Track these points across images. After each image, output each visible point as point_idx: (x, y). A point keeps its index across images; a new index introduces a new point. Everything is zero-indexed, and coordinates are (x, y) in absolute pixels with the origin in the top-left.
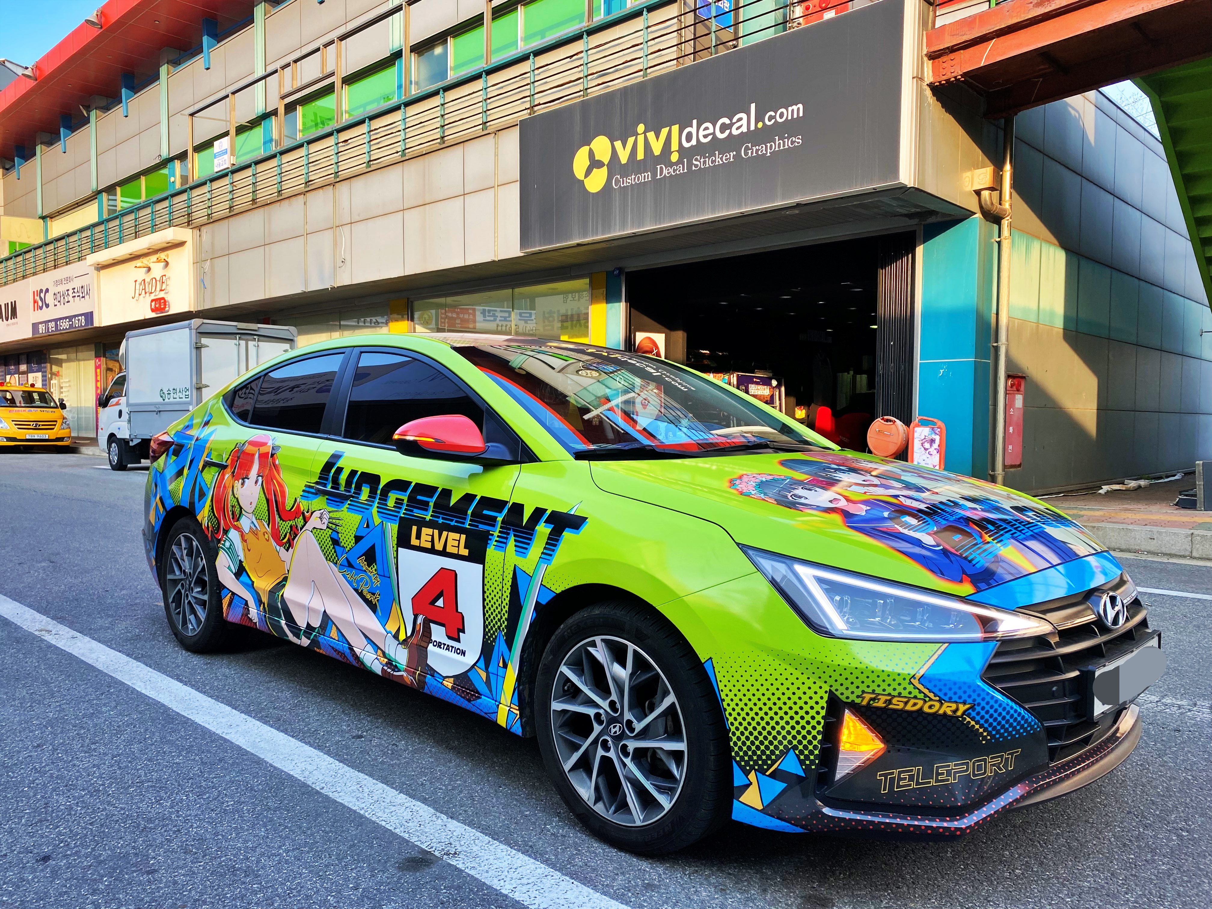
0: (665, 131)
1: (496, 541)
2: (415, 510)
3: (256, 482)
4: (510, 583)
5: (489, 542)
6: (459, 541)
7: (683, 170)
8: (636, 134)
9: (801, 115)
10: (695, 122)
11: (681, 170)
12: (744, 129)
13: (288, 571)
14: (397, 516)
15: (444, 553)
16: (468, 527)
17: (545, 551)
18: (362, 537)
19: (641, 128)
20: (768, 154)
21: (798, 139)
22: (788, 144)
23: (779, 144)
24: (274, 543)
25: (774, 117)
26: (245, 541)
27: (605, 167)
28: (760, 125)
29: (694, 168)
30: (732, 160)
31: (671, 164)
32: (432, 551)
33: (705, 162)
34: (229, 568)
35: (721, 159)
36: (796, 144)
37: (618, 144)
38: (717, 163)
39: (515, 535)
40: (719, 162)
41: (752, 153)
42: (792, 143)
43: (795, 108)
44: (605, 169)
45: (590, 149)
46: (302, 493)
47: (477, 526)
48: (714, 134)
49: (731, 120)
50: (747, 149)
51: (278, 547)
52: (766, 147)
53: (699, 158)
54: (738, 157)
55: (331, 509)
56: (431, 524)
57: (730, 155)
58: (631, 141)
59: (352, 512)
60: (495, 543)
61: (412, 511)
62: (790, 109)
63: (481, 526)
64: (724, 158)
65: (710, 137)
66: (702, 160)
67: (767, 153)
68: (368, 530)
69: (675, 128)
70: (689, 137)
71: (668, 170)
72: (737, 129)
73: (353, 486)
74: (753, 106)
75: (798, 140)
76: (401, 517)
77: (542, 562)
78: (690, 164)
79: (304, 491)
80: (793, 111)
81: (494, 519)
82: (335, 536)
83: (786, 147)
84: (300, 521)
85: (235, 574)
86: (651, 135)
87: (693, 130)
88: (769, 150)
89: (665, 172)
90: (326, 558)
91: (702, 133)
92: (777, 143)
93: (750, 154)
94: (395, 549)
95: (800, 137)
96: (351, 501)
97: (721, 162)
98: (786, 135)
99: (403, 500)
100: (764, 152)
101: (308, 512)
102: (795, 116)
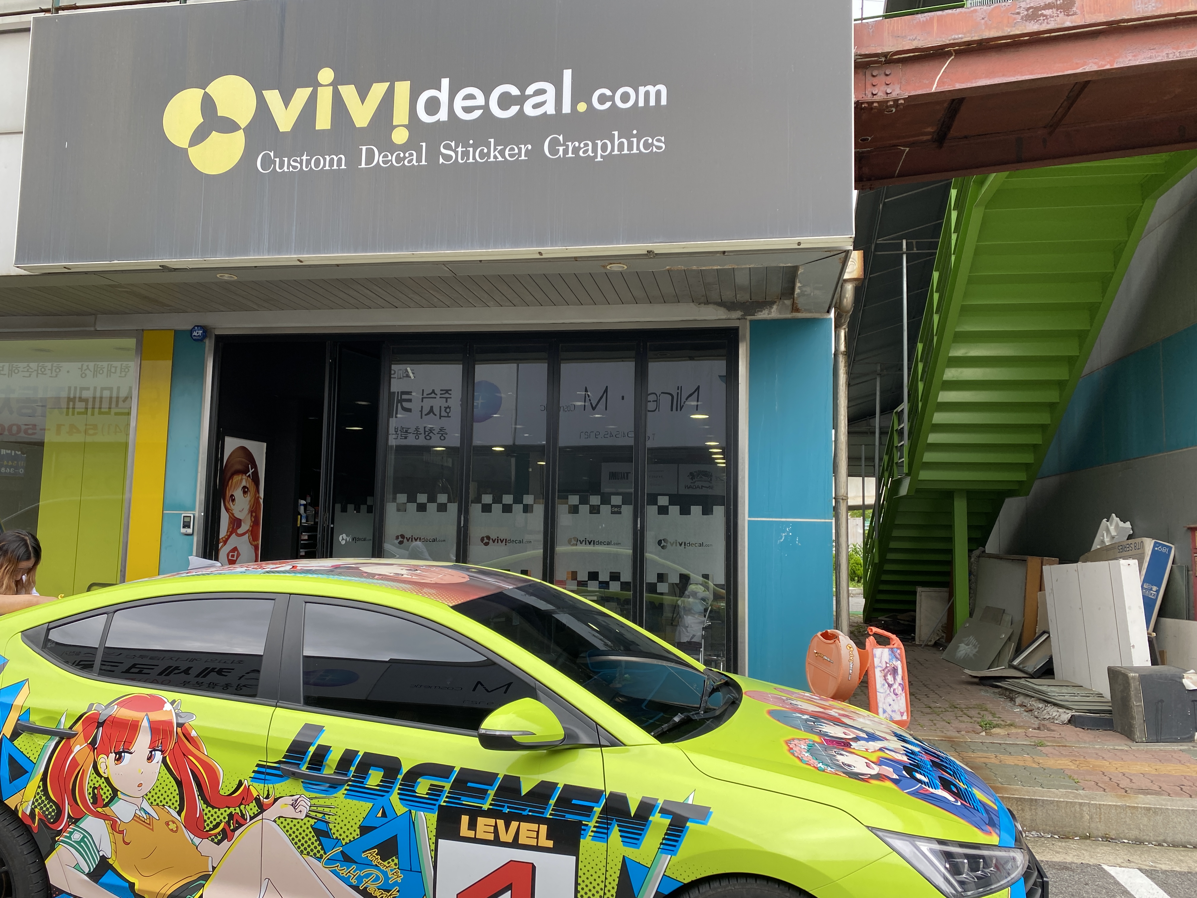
0: (378, 90)
1: (592, 831)
2: (463, 798)
3: (150, 758)
4: (618, 874)
5: (582, 832)
6: (538, 832)
7: (419, 160)
8: (316, 85)
9: (664, 102)
10: (445, 83)
11: (411, 159)
12: (550, 109)
13: (214, 868)
14: (435, 805)
15: (515, 844)
16: (548, 816)
17: (664, 842)
18: (373, 828)
19: (326, 75)
20: (599, 159)
21: (659, 141)
22: (638, 147)
23: (621, 145)
24: (188, 835)
25: (612, 98)
26: (121, 832)
27: (242, 130)
28: (582, 107)
29: (441, 160)
30: (523, 157)
31: (392, 147)
32: (497, 842)
33: (465, 154)
34: (77, 867)
35: (502, 153)
36: (655, 149)
37: (273, 97)
38: (492, 159)
39: (619, 826)
40: (495, 157)
41: (566, 151)
42: (647, 145)
43: (652, 89)
44: (239, 137)
45: (206, 95)
46: (253, 775)
47: (564, 816)
48: (486, 107)
49: (523, 89)
50: (554, 143)
51: (197, 840)
52: (595, 147)
53: (453, 144)
54: (536, 153)
55: (313, 795)
56: (488, 814)
57: (520, 149)
58: (302, 95)
59: (353, 799)
60: (592, 834)
61: (459, 799)
62: (642, 90)
63: (567, 816)
64: (507, 153)
65: (477, 113)
66: (460, 149)
67: (596, 156)
68: (385, 820)
69: (403, 89)
70: (433, 106)
71: (386, 156)
72: (536, 106)
73: (353, 769)
74: (567, 74)
75: (659, 144)
76: (440, 805)
77: (661, 853)
78: (434, 153)
79: (254, 772)
80: (647, 94)
81: (591, 809)
82: (322, 826)
83: (635, 151)
84: (252, 808)
85: (89, 875)
86: (348, 92)
87: (443, 95)
88: (599, 151)
89: (378, 158)
90: (302, 852)
91: (459, 103)
92: (616, 143)
93: (561, 153)
94: (433, 839)
95: (663, 139)
96: (348, 785)
97: (500, 159)
98: (635, 132)
99: (443, 787)
100: (590, 153)
101: (267, 797)
102: (652, 103)
